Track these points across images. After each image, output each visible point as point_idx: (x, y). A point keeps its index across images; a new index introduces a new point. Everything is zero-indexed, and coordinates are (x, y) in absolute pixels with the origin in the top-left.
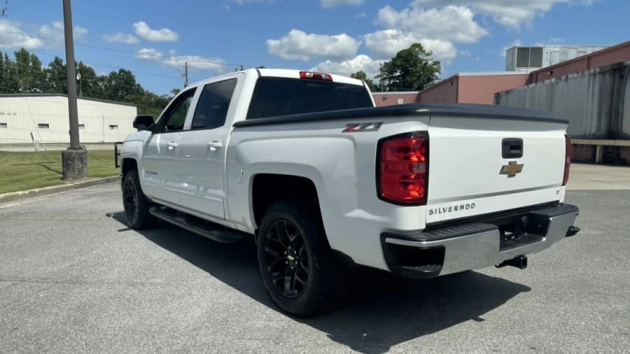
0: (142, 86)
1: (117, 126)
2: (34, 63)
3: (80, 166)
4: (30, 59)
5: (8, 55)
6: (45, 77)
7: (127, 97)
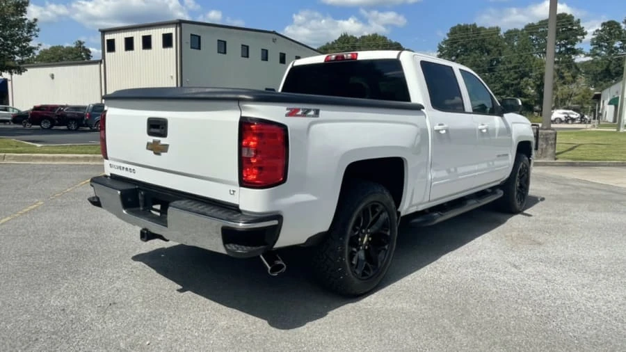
3: (545, 146)
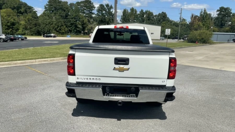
0: (169, 18)
1: (153, 33)
2: (135, 12)
4: (134, 10)
5: (128, 10)
6: (138, 16)
7: (163, 22)
